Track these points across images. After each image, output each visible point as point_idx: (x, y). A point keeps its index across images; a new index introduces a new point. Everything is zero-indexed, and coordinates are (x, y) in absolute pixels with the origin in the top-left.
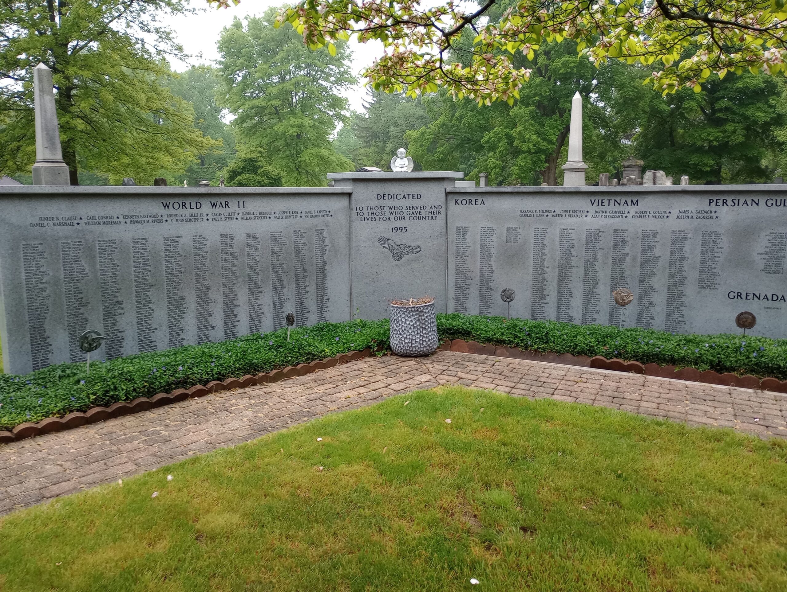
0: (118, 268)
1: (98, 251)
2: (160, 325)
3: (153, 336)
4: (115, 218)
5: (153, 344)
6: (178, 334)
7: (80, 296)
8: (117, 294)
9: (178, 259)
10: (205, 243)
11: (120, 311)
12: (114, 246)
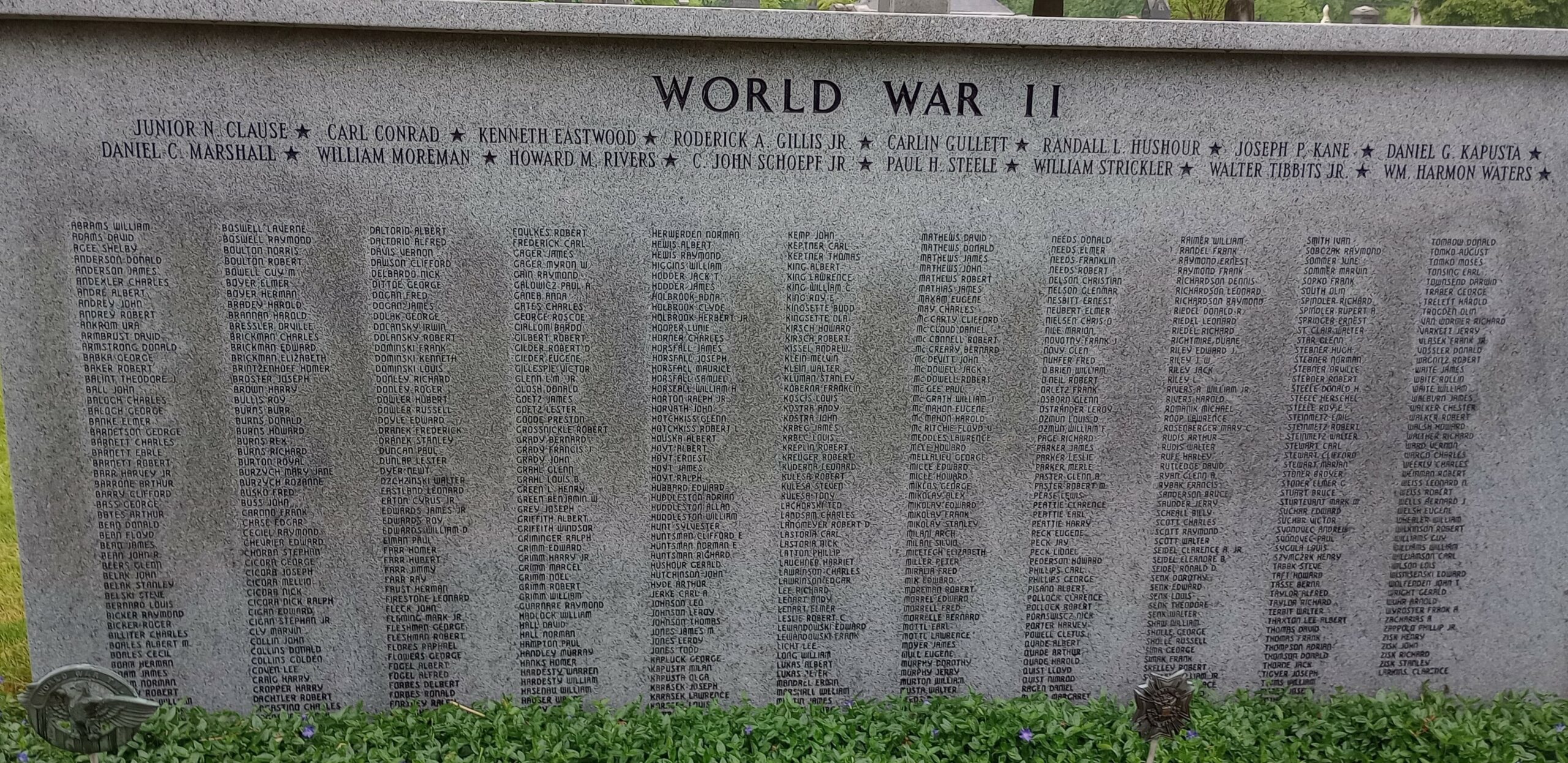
0: (452, 347)
1: (368, 272)
2: (616, 589)
3: (584, 632)
4: (446, 136)
5: (581, 662)
6: (691, 636)
7: (296, 441)
8: (443, 449)
9: (713, 328)
10: (845, 267)
11: (451, 517)
12: (437, 254)
